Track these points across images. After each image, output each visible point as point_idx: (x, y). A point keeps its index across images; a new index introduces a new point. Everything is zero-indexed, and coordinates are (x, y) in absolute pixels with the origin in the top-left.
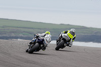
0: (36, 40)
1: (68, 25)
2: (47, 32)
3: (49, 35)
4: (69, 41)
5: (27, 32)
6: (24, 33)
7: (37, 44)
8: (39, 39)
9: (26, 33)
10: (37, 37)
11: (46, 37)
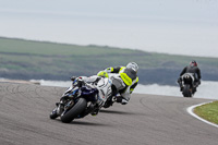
0: (77, 91)
1: (106, 47)
2: (101, 73)
3: (106, 80)
4: (122, 91)
5: (16, 63)
6: (10, 65)
7: (81, 100)
8: (84, 90)
9: (14, 66)
10: (81, 84)
11: (100, 83)
